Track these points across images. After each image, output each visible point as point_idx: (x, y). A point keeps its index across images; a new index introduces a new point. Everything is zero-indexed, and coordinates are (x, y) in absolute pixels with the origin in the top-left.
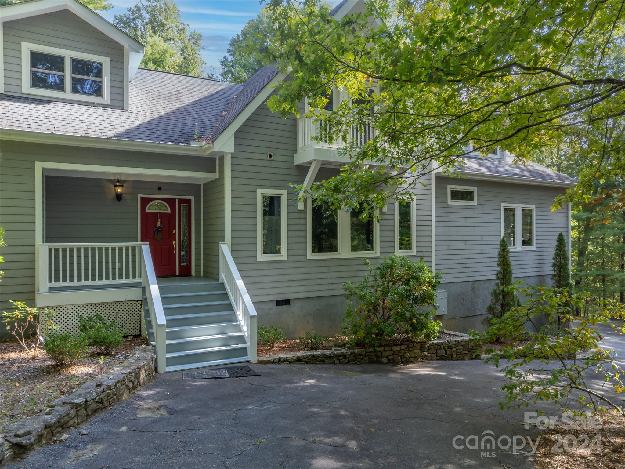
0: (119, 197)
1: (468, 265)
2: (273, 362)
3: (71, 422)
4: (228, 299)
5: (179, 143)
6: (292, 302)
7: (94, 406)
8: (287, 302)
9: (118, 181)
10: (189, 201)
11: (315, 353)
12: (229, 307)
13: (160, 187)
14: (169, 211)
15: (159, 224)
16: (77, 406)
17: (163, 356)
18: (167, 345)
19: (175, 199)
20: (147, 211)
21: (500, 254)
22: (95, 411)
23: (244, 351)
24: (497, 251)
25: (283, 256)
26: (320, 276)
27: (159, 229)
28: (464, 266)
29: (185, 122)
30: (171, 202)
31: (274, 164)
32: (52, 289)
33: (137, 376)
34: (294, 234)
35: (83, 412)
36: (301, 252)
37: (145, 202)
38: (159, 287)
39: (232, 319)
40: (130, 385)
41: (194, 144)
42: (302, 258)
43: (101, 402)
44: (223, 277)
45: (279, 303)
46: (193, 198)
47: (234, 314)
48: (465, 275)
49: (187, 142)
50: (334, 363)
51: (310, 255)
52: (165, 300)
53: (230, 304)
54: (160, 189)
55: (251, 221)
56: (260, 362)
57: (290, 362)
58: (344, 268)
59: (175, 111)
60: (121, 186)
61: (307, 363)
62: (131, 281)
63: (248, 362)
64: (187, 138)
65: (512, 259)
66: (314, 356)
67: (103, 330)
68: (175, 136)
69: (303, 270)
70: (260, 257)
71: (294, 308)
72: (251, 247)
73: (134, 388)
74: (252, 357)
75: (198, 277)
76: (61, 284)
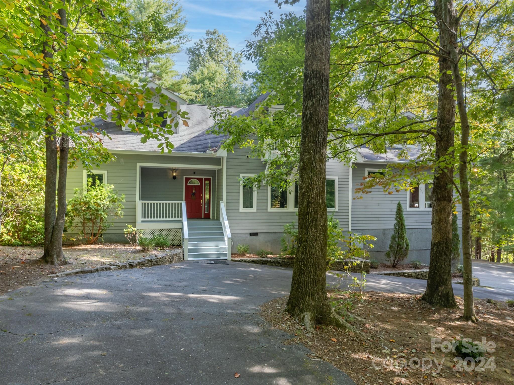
0: (174, 177)
1: (380, 219)
2: (239, 261)
3: (146, 265)
4: (222, 230)
5: (201, 152)
6: (259, 234)
7: (154, 262)
8: (256, 234)
9: (174, 170)
10: (209, 180)
11: (263, 259)
12: (222, 234)
13: (194, 172)
14: (199, 184)
15: (194, 191)
16: (148, 260)
17: (186, 253)
18: (189, 249)
19: (202, 178)
20: (188, 184)
21: (397, 212)
22: (154, 265)
23: (225, 255)
24: (395, 210)
25: (254, 209)
26: (276, 221)
27: (194, 194)
28: (377, 219)
29: (207, 138)
30: (200, 180)
31: (250, 161)
32: (143, 221)
33: (173, 258)
34: (260, 198)
35: (150, 263)
36: (265, 207)
37: (187, 180)
38: (188, 223)
39: (223, 240)
40: (169, 260)
41: (208, 152)
42: (265, 211)
43: (157, 262)
44: (221, 219)
45: (251, 234)
46: (211, 178)
47: (224, 238)
48: (377, 225)
49: (205, 151)
50: (272, 265)
51: (269, 209)
52: (189, 229)
53: (223, 233)
54: (194, 173)
55: (237, 191)
56: (232, 260)
57: (248, 262)
58: (290, 217)
59: (203, 133)
60: (175, 172)
61: (257, 263)
62: (177, 219)
63: (227, 259)
64: (205, 148)
65: (405, 216)
66: (261, 260)
67: (162, 239)
68: (200, 148)
69: (265, 217)
70: (241, 209)
71: (260, 237)
72: (237, 204)
73: (171, 262)
74: (229, 258)
75: (214, 219)
76: (146, 219)
